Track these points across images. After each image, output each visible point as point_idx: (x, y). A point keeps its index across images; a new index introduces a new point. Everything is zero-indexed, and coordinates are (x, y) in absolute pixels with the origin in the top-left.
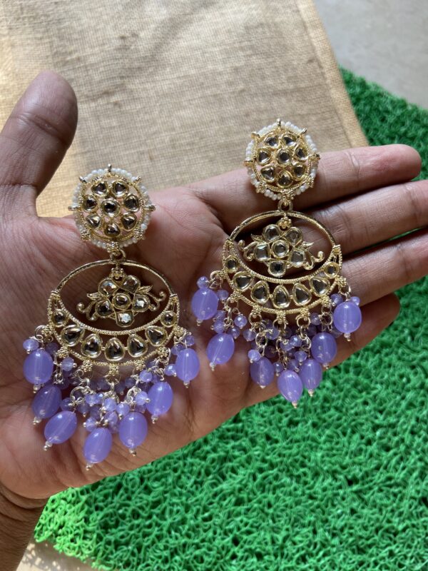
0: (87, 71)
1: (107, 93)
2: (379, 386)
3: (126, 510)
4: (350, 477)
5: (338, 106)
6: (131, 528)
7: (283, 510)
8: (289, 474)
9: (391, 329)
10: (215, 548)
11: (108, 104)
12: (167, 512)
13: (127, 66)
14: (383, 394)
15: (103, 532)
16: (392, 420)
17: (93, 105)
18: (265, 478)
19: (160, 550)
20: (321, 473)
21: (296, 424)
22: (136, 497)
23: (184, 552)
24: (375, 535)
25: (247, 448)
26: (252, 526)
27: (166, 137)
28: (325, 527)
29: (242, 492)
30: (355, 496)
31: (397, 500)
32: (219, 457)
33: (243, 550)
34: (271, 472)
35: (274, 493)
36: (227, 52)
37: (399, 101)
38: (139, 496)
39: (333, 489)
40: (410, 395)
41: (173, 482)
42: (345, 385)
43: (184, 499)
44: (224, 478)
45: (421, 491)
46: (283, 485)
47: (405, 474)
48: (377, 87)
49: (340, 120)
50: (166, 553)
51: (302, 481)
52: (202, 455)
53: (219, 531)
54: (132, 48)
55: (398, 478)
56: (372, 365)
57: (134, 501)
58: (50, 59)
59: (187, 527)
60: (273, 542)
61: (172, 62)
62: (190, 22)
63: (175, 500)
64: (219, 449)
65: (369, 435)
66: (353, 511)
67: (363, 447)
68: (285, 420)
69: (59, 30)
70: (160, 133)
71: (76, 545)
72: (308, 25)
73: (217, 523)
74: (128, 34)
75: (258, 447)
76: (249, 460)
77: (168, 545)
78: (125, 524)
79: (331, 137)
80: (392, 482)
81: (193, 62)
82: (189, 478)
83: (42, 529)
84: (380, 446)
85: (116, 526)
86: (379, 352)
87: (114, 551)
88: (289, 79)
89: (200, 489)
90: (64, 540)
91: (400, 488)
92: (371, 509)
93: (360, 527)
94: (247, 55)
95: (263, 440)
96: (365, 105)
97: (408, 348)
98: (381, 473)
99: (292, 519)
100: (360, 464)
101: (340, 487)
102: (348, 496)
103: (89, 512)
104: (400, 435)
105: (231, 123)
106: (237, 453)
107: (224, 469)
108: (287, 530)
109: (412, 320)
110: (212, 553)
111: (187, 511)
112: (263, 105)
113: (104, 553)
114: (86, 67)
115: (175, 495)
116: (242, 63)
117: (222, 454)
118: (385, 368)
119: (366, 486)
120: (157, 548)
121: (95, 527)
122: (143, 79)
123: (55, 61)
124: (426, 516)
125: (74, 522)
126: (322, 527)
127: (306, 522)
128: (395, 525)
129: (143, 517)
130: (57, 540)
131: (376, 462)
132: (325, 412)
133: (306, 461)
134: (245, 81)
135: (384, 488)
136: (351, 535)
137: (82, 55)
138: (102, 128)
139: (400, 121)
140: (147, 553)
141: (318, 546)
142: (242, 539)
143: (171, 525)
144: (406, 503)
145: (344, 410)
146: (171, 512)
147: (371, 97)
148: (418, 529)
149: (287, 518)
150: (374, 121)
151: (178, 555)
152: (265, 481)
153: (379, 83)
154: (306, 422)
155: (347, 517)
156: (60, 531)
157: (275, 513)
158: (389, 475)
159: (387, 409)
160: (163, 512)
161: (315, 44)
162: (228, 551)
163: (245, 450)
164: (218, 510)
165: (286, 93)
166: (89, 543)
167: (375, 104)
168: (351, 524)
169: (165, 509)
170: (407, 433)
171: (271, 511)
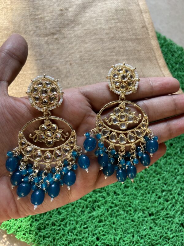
0: (45, 23)
1: (53, 34)
2: (165, 173)
3: (49, 222)
4: (150, 213)
5: (154, 48)
6: (51, 230)
7: (120, 226)
8: (123, 210)
9: (172, 147)
10: (88, 241)
11: (53, 38)
12: (68, 223)
13: (63, 22)
14: (167, 176)
15: (38, 231)
16: (170, 188)
17: (46, 38)
18: (112, 211)
19: (64, 241)
20: (138, 210)
21: (128, 187)
22: (54, 217)
23: (74, 242)
24: (160, 239)
25: (105, 197)
26: (105, 232)
27: (78, 55)
28: (138, 234)
29: (102, 217)
30: (152, 221)
31: (170, 224)
32: (93, 200)
33: (101, 243)
34: (115, 208)
35: (116, 218)
36: (107, 20)
37: (180, 48)
38: (56, 216)
39: (143, 217)
40: (178, 177)
41: (71, 210)
42: (150, 171)
43: (76, 218)
44: (94, 210)
45: (181, 220)
46: (120, 215)
47: (174, 213)
48: (171, 41)
49: (155, 54)
50: (66, 243)
51: (129, 213)
52: (85, 199)
53: (90, 234)
54: (65, 15)
55: (171, 214)
56: (163, 163)
57: (53, 218)
58: (28, 17)
59: (76, 231)
60: (115, 240)
61: (82, 22)
62: (92, 6)
63: (72, 218)
64: (93, 197)
65: (160, 194)
66: (151, 228)
67: (157, 199)
68: (123, 185)
69: (33, 4)
70: (75, 53)
71: (26, 236)
72: (143, 11)
73: (90, 230)
74: (63, 9)
75: (110, 197)
76: (106, 202)
77: (67, 239)
78: (48, 228)
79: (150, 61)
80: (169, 216)
81: (91, 23)
82: (78, 209)
83: (10, 228)
84: (164, 199)
85: (44, 229)
86: (166, 157)
87: (43, 240)
88: (133, 34)
89: (83, 214)
90: (20, 234)
91: (172, 219)
92: (159, 227)
93: (154, 235)
94: (116, 22)
95: (113, 194)
96: (165, 48)
97: (179, 156)
98: (164, 212)
99: (124, 230)
100: (155, 207)
101: (146, 217)
102: (149, 221)
103: (33, 222)
104: (173, 195)
105: (107, 51)
106: (100, 199)
107: (94, 206)
108: (121, 235)
109: (181, 144)
110: (87, 243)
111: (77, 224)
112: (121, 45)
113: (38, 241)
114: (44, 21)
115: (72, 216)
116: (113, 25)
117: (94, 199)
118: (168, 165)
119: (157, 217)
120: (62, 240)
121: (35, 229)
122: (69, 29)
123: (31, 18)
124: (183, 232)
125: (25, 226)
126: (137, 234)
127: (130, 232)
128: (169, 235)
129: (57, 226)
130: (17, 234)
131: (162, 206)
132: (141, 183)
133: (131, 204)
134: (114, 33)
135: (165, 218)
136: (149, 238)
137: (43, 16)
138: (50, 49)
139: (180, 56)
140: (58, 242)
141: (134, 243)
142: (101, 238)
143: (69, 229)
144: (174, 225)
145: (149, 182)
146: (70, 224)
147: (168, 45)
148: (179, 237)
149: (121, 229)
150: (169, 56)
151: (72, 243)
152: (113, 212)
153: (172, 39)
154: (132, 187)
155: (148, 230)
156: (19, 230)
157: (116, 227)
158: (167, 212)
159: (168, 183)
160: (66, 224)
161: (145, 20)
162: (94, 243)
163: (104, 198)
164: (91, 224)
165: (132, 40)
166: (32, 236)
167: (169, 48)
168: (149, 234)
169: (67, 222)
170: (176, 194)
171: (114, 226)
